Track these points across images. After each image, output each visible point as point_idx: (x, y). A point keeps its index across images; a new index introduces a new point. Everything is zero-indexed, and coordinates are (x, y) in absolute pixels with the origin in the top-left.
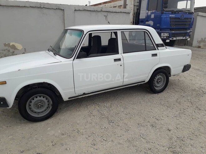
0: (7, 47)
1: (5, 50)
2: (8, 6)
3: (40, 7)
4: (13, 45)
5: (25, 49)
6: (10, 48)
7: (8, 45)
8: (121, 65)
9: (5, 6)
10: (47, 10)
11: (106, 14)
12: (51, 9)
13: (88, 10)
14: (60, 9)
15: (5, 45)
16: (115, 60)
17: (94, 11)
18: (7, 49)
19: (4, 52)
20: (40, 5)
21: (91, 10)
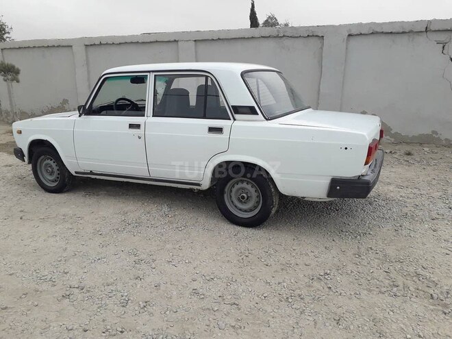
3: (278, 37)
8: (140, 138)
10: (291, 40)
11: (443, 37)
12: (297, 37)
13: (385, 31)
14: (315, 36)
16: (131, 126)
17: (403, 33)
20: (278, 31)
21: (393, 31)
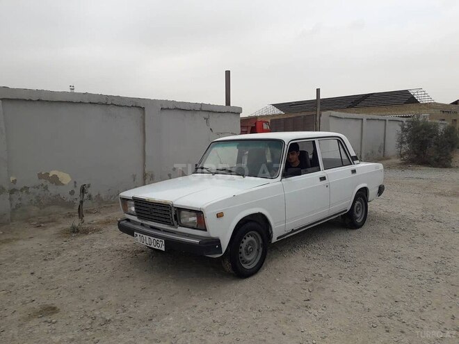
0: (43, 181)
1: (38, 188)
2: (52, 102)
3: (106, 104)
4: (55, 177)
5: (75, 183)
6: (48, 182)
7: (46, 176)
8: (327, 186)
9: (47, 101)
10: (118, 108)
11: (206, 115)
14: (138, 107)
15: (40, 176)
18: (42, 185)
19: (36, 189)
20: (107, 99)
